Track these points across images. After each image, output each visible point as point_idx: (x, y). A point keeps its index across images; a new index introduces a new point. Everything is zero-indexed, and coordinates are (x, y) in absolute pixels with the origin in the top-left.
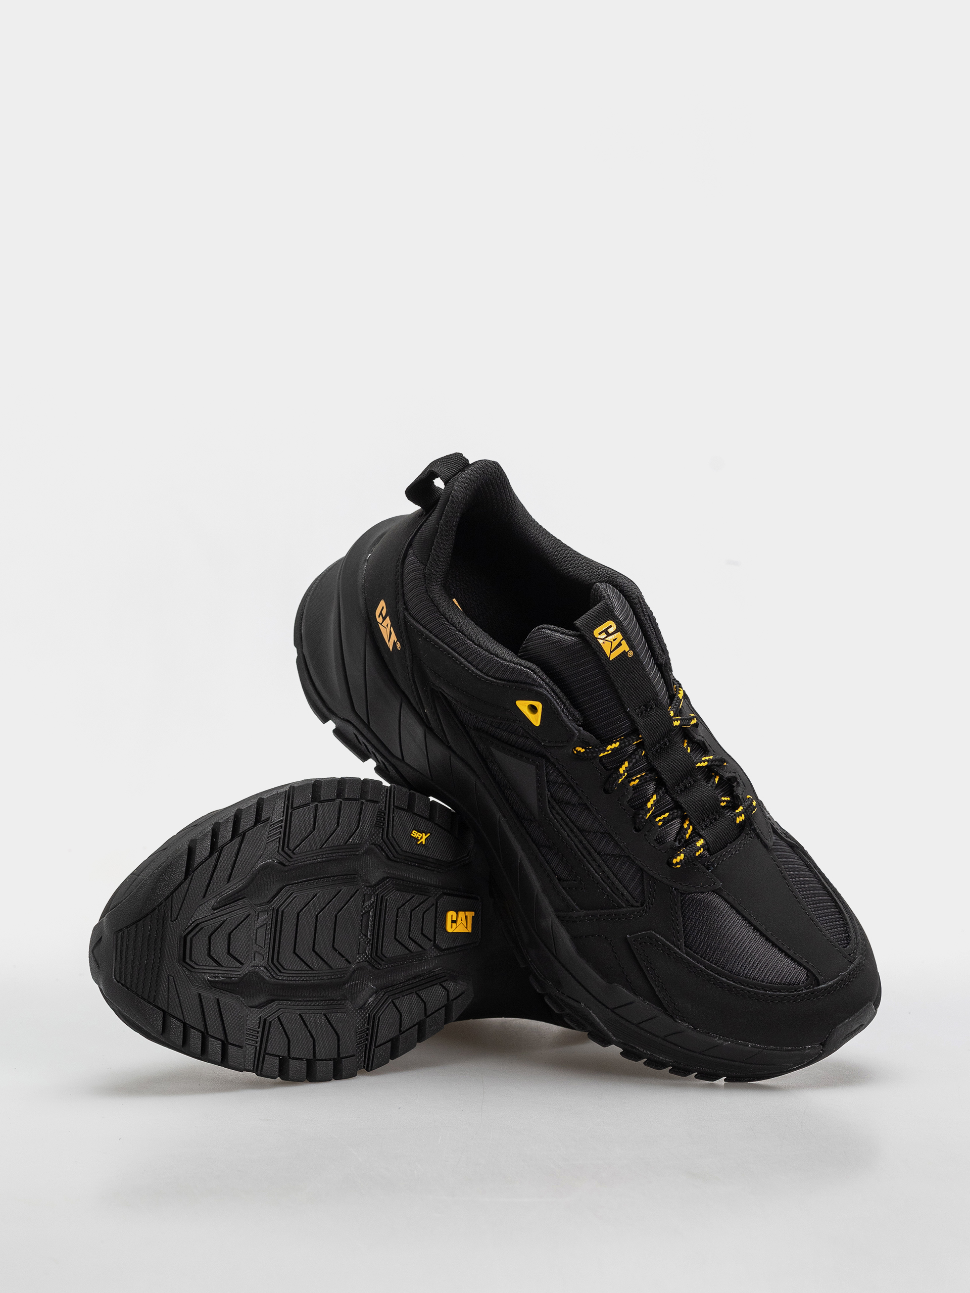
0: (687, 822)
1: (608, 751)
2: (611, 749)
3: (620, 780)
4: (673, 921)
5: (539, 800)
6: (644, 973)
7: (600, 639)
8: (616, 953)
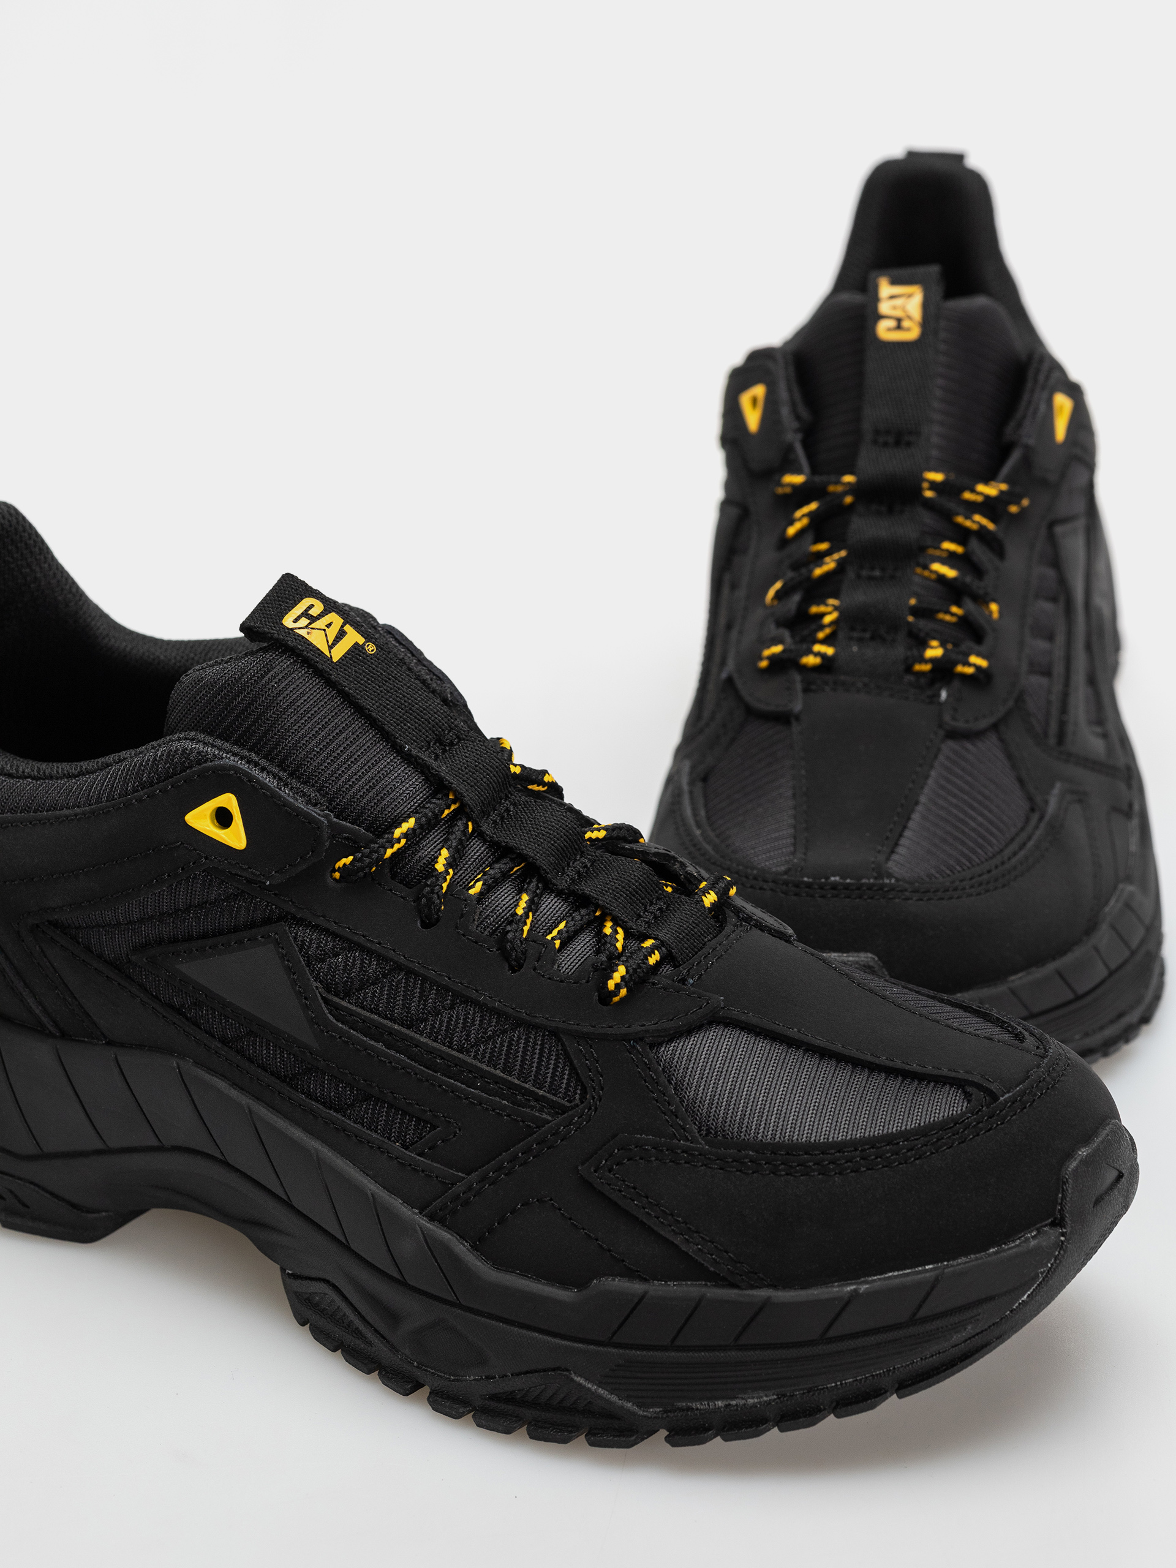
0: (609, 924)
1: (399, 841)
2: (405, 835)
3: (445, 885)
4: (657, 1101)
5: (306, 1007)
6: (643, 1224)
7: (299, 628)
8: (570, 1219)
